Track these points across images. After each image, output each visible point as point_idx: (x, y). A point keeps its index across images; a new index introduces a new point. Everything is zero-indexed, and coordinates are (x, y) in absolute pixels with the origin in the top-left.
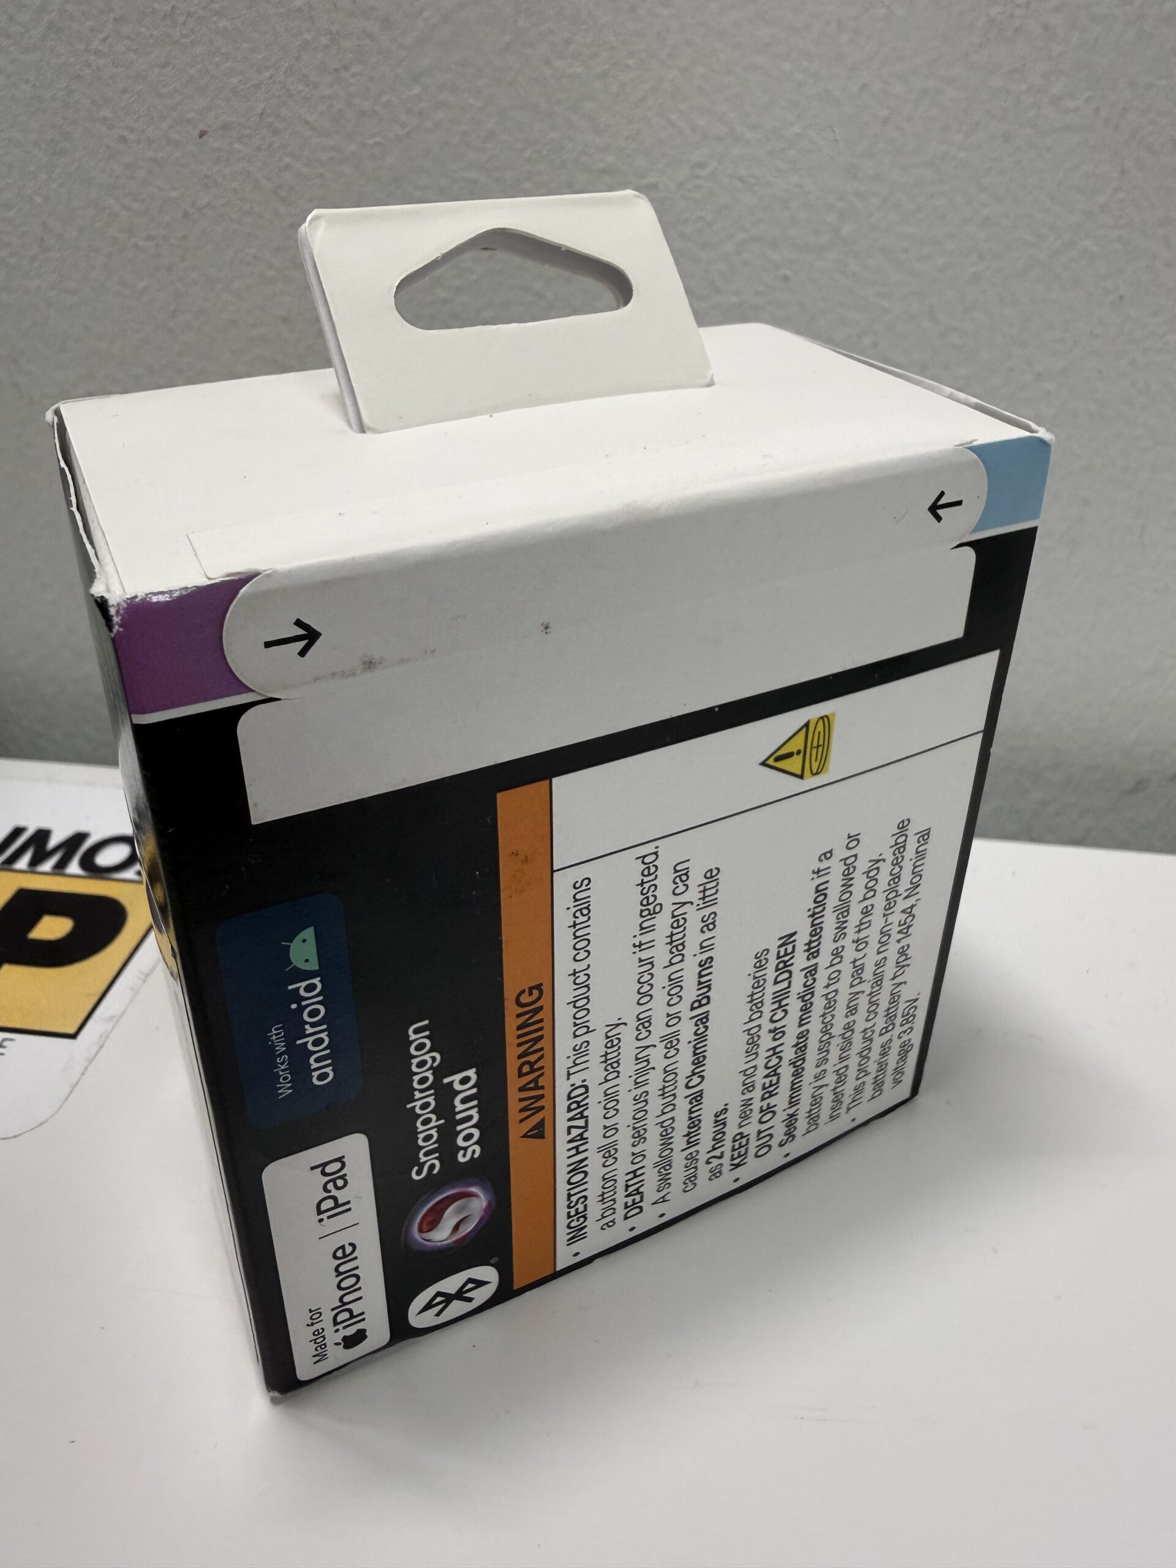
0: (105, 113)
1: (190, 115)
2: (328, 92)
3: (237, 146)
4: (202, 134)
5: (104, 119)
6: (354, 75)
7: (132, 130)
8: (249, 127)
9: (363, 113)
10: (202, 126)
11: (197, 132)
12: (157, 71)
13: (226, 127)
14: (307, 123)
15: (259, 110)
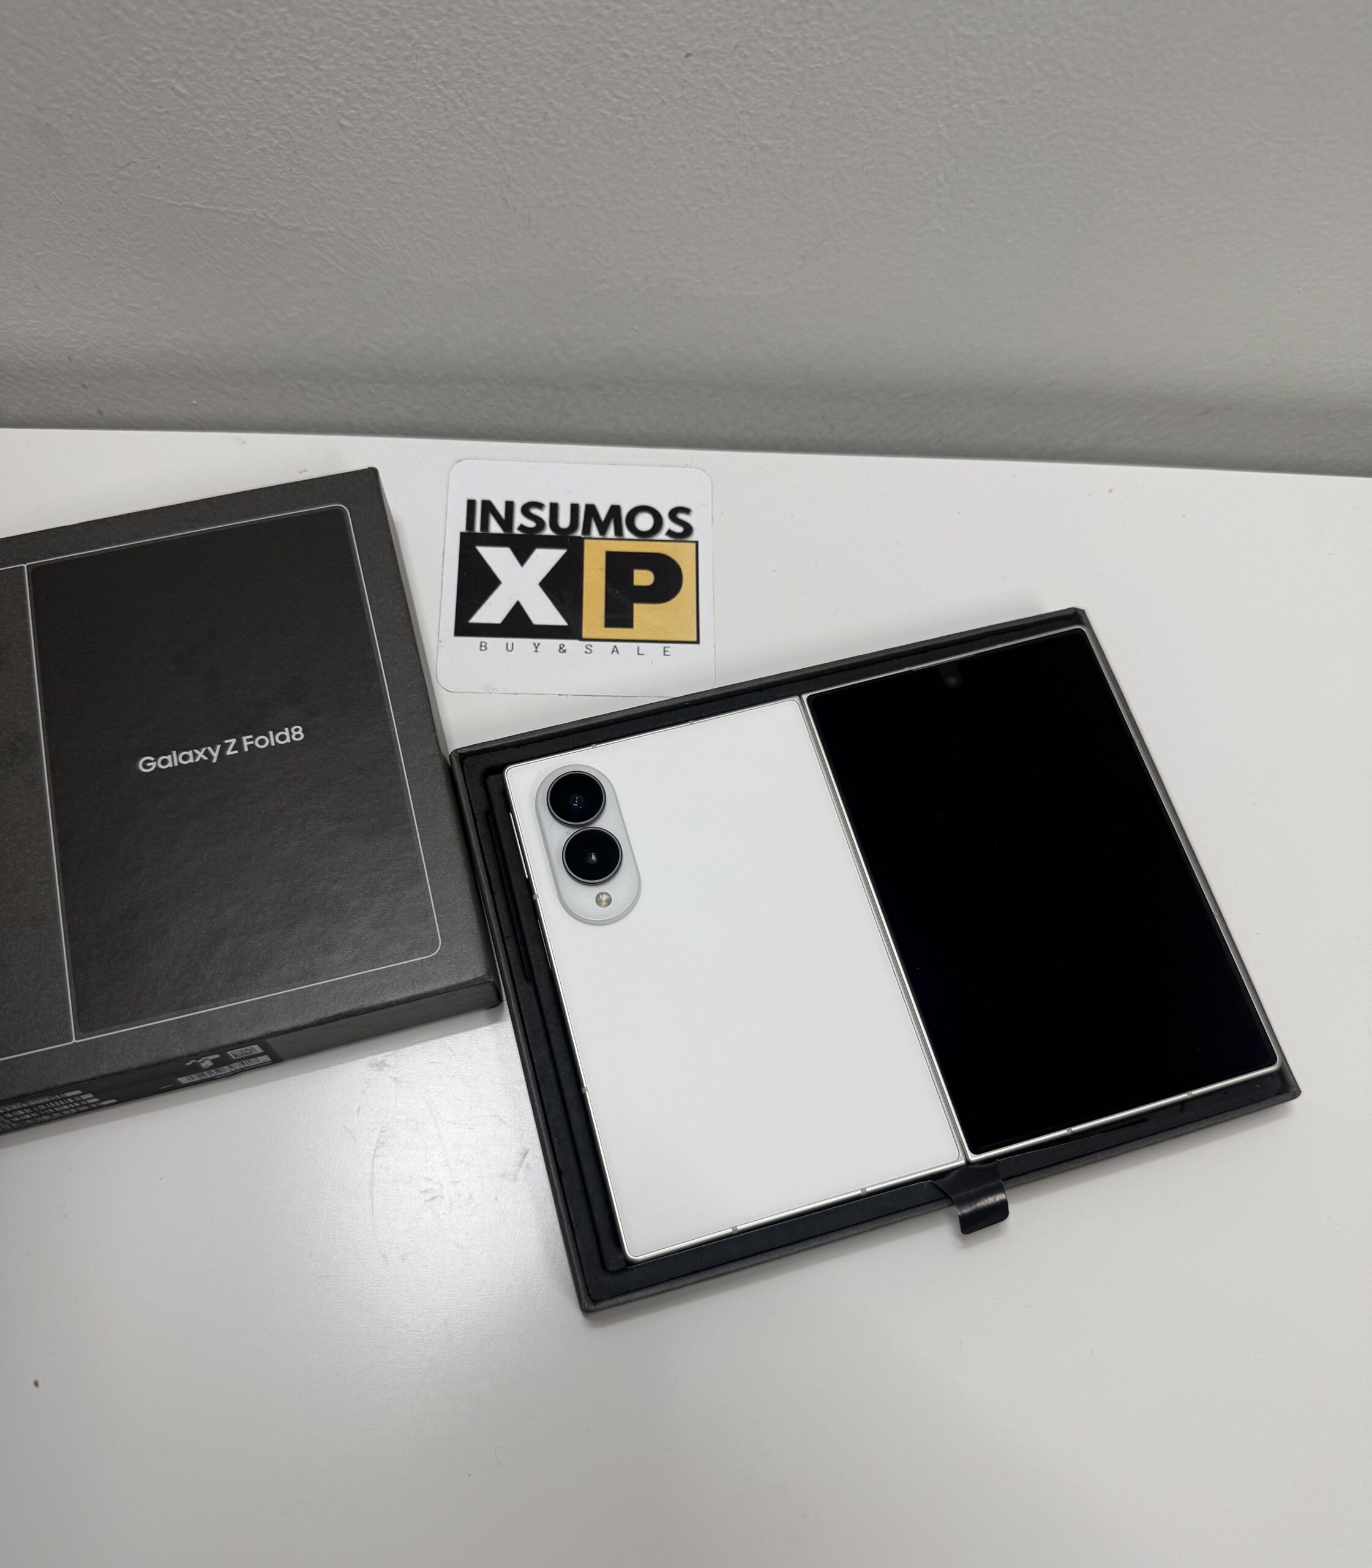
0: (615, 39)
1: (681, 44)
2: (790, 35)
3: (712, 64)
4: (688, 55)
5: (614, 42)
6: (812, 26)
7: (633, 50)
8: (725, 53)
9: (812, 49)
10: (689, 51)
11: (684, 54)
12: (661, 15)
13: (707, 52)
14: (770, 53)
15: (735, 43)
